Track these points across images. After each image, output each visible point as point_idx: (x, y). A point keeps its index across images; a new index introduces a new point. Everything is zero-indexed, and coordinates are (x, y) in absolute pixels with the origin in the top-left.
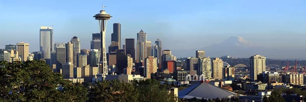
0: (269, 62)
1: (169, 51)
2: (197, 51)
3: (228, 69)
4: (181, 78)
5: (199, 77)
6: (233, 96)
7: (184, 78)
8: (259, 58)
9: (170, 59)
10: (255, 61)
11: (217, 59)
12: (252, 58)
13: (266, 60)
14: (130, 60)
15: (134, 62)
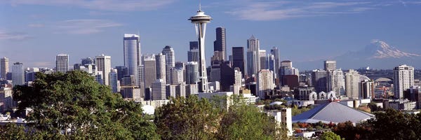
1: (289, 62)
2: (325, 62)
3: (366, 84)
5: (327, 95)
6: (370, 118)
8: (406, 68)
9: (290, 72)
10: (400, 72)
11: (351, 71)
12: (397, 69)
13: (415, 71)
14: (238, 74)
15: (243, 77)
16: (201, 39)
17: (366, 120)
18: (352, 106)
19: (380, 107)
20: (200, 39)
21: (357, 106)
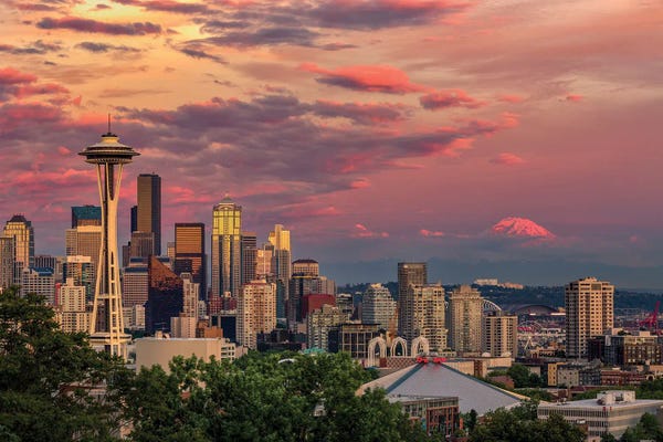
0: (624, 301)
1: (315, 262)
2: (401, 265)
3: (499, 321)
4: (354, 348)
5: (410, 346)
6: (518, 404)
7: (361, 348)
8: (595, 287)
9: (318, 287)
10: (582, 292)
11: (466, 289)
12: (573, 286)
13: (616, 292)
14: (191, 290)
15: (203, 295)
16: (110, 203)
17: (508, 408)
18: (472, 373)
19: (535, 376)
20: (106, 203)
21: (485, 372)
